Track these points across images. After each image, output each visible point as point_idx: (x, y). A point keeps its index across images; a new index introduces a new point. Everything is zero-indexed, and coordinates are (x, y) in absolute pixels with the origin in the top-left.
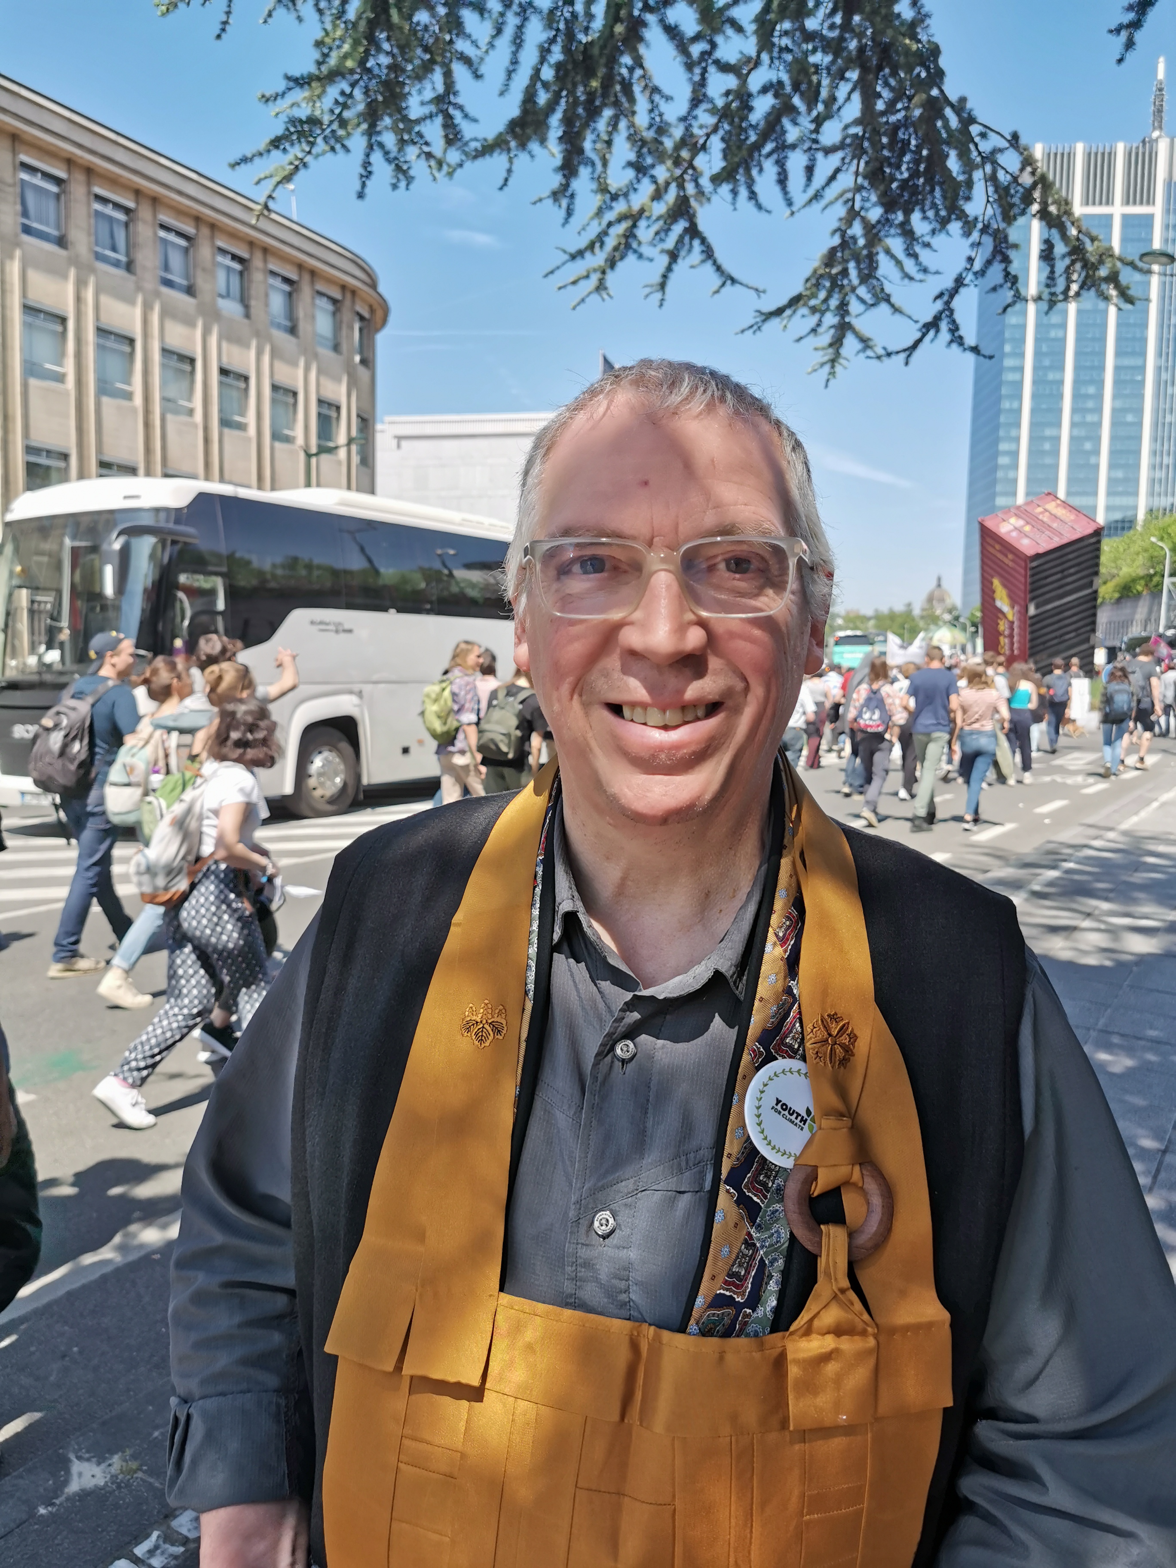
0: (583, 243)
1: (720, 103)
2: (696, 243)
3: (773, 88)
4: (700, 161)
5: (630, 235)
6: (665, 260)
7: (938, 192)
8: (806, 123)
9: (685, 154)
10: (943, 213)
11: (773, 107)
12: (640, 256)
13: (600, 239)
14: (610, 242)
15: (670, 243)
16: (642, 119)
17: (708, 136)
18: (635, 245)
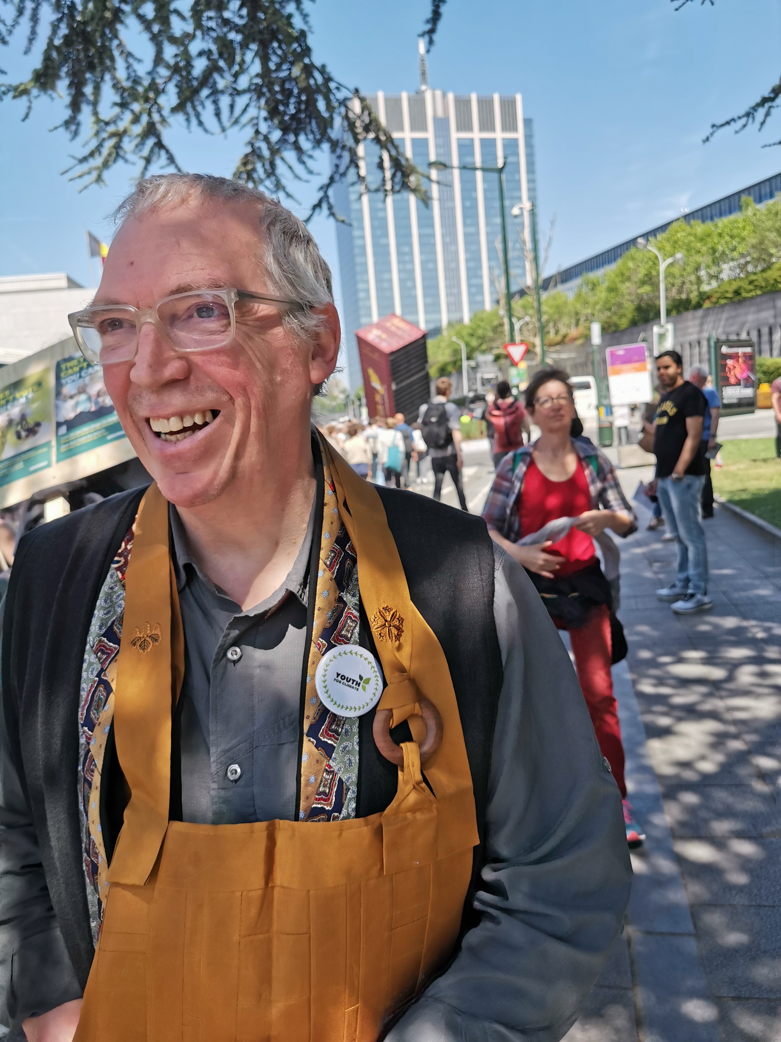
0: (86, 152)
1: (172, 62)
2: (163, 153)
3: (205, 53)
4: (162, 100)
5: (117, 147)
6: (142, 163)
7: (314, 123)
8: (229, 77)
9: (151, 95)
10: (318, 137)
11: (207, 66)
12: (126, 161)
13: (98, 148)
14: (105, 151)
15: (146, 152)
16: (121, 73)
17: (166, 83)
18: (121, 153)
